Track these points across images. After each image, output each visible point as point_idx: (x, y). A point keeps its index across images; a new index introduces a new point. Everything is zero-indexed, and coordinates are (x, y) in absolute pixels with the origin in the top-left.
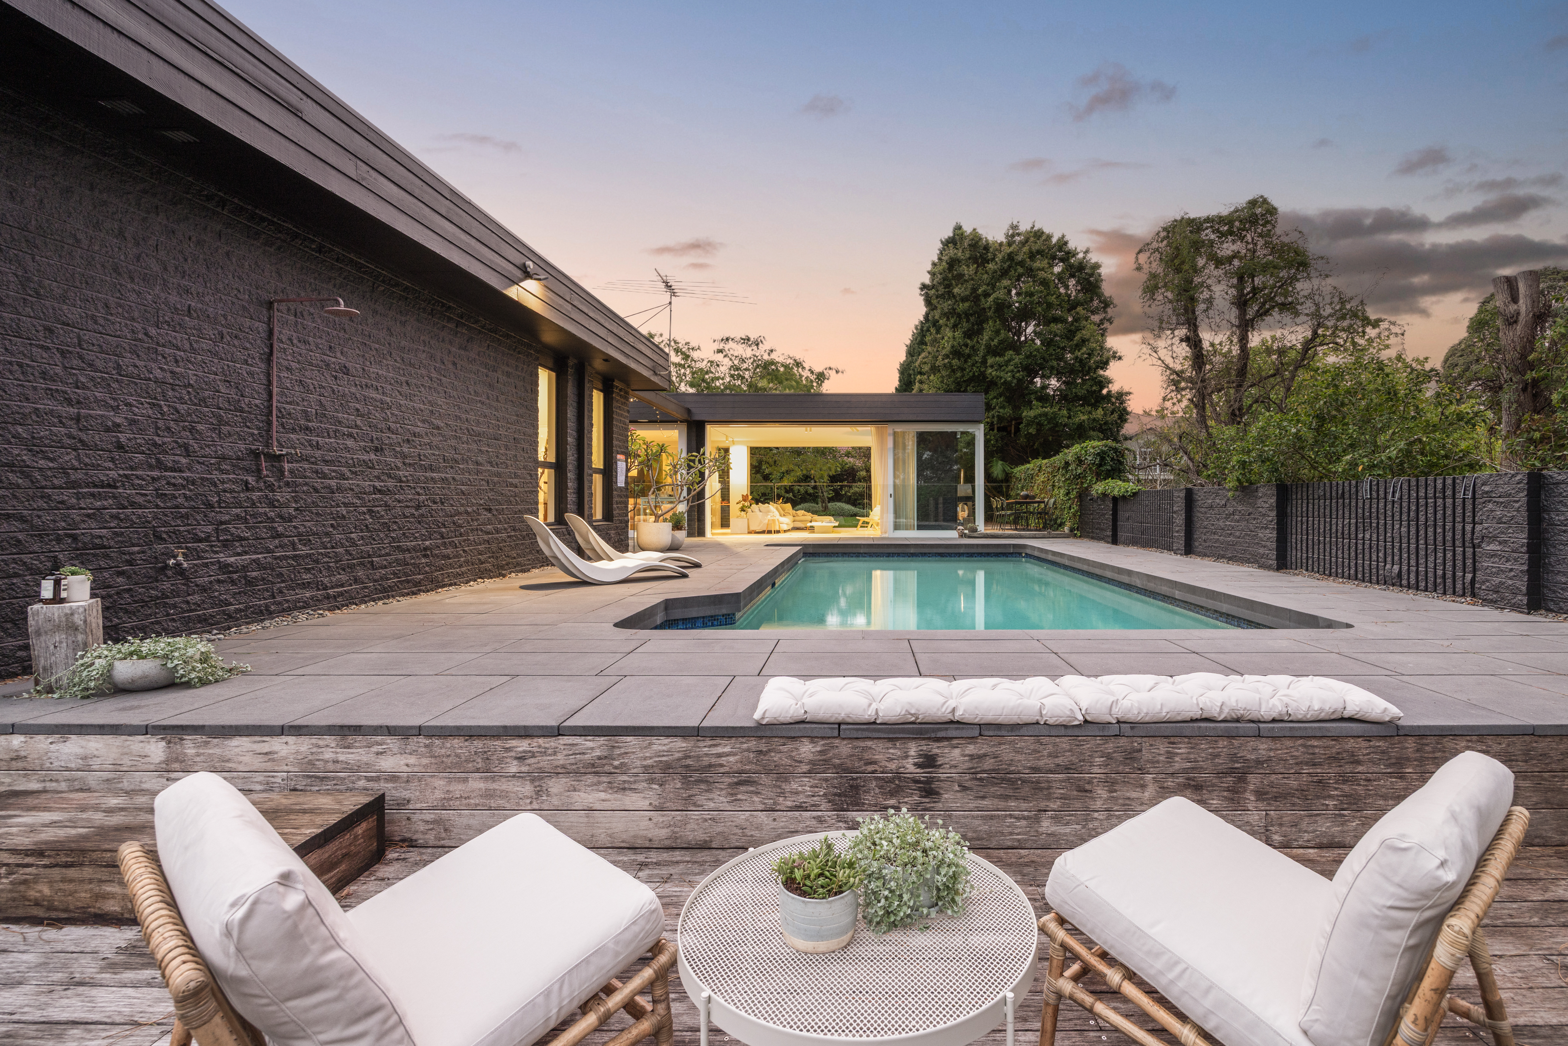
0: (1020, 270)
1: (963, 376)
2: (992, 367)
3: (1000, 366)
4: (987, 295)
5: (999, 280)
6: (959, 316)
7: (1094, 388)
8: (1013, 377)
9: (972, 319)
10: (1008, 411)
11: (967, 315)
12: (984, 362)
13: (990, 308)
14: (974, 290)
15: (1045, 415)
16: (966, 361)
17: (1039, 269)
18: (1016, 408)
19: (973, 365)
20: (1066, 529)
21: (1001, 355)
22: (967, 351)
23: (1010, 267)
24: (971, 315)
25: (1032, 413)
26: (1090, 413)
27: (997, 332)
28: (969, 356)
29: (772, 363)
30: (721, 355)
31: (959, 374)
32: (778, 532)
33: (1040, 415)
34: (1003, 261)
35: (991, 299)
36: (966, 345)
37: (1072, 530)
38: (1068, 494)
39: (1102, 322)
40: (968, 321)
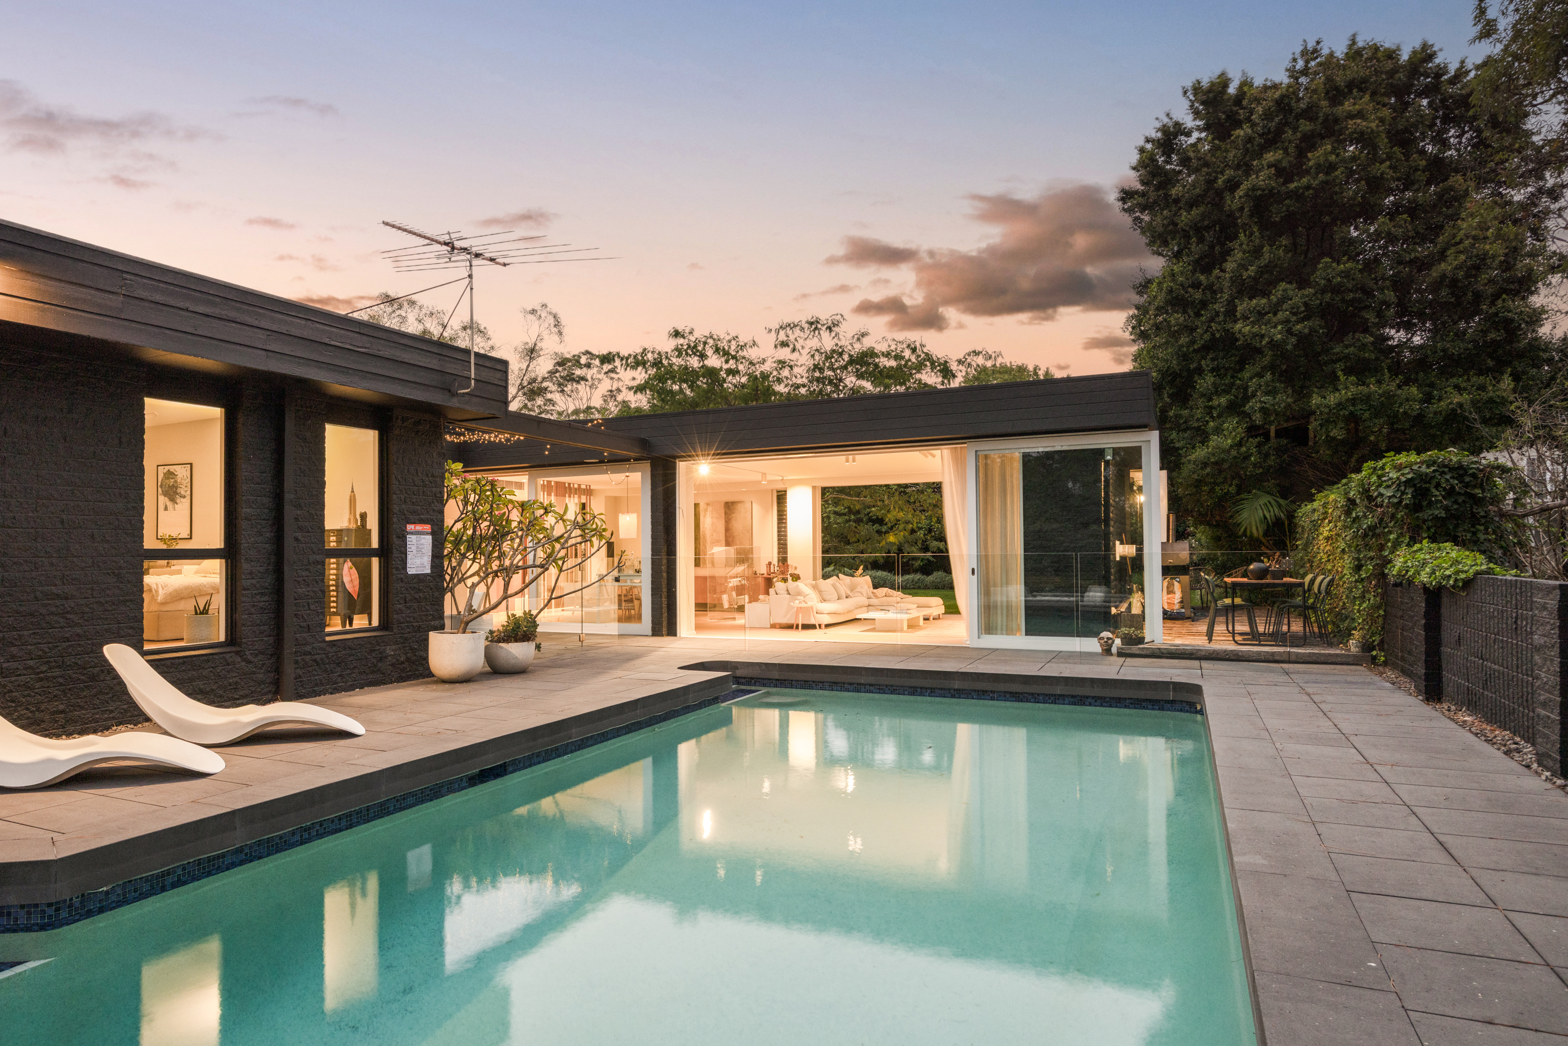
0: (1305, 126)
1: (1193, 342)
2: (1245, 318)
3: (1261, 314)
4: (1233, 185)
5: (1260, 156)
6: (1186, 236)
7: (1492, 335)
8: (1289, 332)
9: (1209, 237)
10: (1284, 399)
11: (1198, 229)
12: (1231, 313)
13: (1242, 209)
14: (1210, 182)
15: (1367, 398)
16: (1198, 315)
17: (1351, 116)
18: (1302, 394)
19: (1212, 320)
20: (1353, 646)
21: (1265, 294)
22: (1198, 295)
23: (1284, 124)
24: (1208, 228)
25: (1333, 399)
26: (1482, 388)
27: (1257, 252)
28: (1204, 304)
29: (871, 353)
30: (787, 350)
31: (1184, 340)
32: (812, 627)
33: (1353, 401)
34: (1267, 116)
35: (1240, 192)
36: (1196, 285)
37: (1367, 647)
38: (1358, 568)
39: (1533, 200)
40: (1201, 240)
